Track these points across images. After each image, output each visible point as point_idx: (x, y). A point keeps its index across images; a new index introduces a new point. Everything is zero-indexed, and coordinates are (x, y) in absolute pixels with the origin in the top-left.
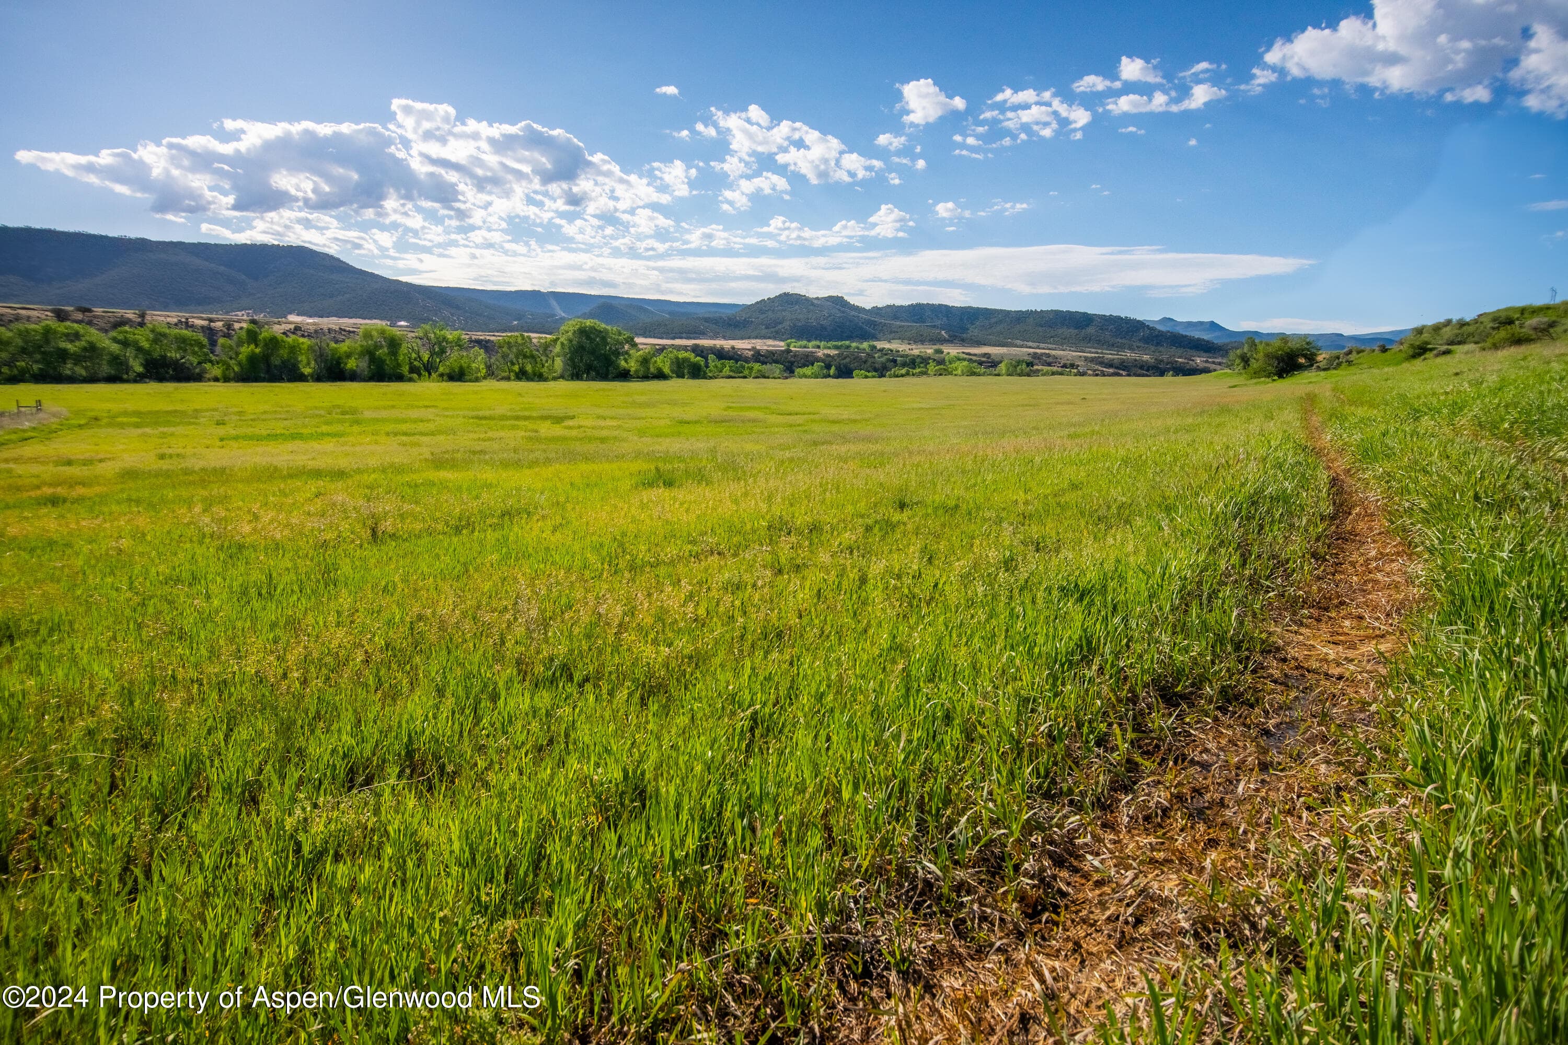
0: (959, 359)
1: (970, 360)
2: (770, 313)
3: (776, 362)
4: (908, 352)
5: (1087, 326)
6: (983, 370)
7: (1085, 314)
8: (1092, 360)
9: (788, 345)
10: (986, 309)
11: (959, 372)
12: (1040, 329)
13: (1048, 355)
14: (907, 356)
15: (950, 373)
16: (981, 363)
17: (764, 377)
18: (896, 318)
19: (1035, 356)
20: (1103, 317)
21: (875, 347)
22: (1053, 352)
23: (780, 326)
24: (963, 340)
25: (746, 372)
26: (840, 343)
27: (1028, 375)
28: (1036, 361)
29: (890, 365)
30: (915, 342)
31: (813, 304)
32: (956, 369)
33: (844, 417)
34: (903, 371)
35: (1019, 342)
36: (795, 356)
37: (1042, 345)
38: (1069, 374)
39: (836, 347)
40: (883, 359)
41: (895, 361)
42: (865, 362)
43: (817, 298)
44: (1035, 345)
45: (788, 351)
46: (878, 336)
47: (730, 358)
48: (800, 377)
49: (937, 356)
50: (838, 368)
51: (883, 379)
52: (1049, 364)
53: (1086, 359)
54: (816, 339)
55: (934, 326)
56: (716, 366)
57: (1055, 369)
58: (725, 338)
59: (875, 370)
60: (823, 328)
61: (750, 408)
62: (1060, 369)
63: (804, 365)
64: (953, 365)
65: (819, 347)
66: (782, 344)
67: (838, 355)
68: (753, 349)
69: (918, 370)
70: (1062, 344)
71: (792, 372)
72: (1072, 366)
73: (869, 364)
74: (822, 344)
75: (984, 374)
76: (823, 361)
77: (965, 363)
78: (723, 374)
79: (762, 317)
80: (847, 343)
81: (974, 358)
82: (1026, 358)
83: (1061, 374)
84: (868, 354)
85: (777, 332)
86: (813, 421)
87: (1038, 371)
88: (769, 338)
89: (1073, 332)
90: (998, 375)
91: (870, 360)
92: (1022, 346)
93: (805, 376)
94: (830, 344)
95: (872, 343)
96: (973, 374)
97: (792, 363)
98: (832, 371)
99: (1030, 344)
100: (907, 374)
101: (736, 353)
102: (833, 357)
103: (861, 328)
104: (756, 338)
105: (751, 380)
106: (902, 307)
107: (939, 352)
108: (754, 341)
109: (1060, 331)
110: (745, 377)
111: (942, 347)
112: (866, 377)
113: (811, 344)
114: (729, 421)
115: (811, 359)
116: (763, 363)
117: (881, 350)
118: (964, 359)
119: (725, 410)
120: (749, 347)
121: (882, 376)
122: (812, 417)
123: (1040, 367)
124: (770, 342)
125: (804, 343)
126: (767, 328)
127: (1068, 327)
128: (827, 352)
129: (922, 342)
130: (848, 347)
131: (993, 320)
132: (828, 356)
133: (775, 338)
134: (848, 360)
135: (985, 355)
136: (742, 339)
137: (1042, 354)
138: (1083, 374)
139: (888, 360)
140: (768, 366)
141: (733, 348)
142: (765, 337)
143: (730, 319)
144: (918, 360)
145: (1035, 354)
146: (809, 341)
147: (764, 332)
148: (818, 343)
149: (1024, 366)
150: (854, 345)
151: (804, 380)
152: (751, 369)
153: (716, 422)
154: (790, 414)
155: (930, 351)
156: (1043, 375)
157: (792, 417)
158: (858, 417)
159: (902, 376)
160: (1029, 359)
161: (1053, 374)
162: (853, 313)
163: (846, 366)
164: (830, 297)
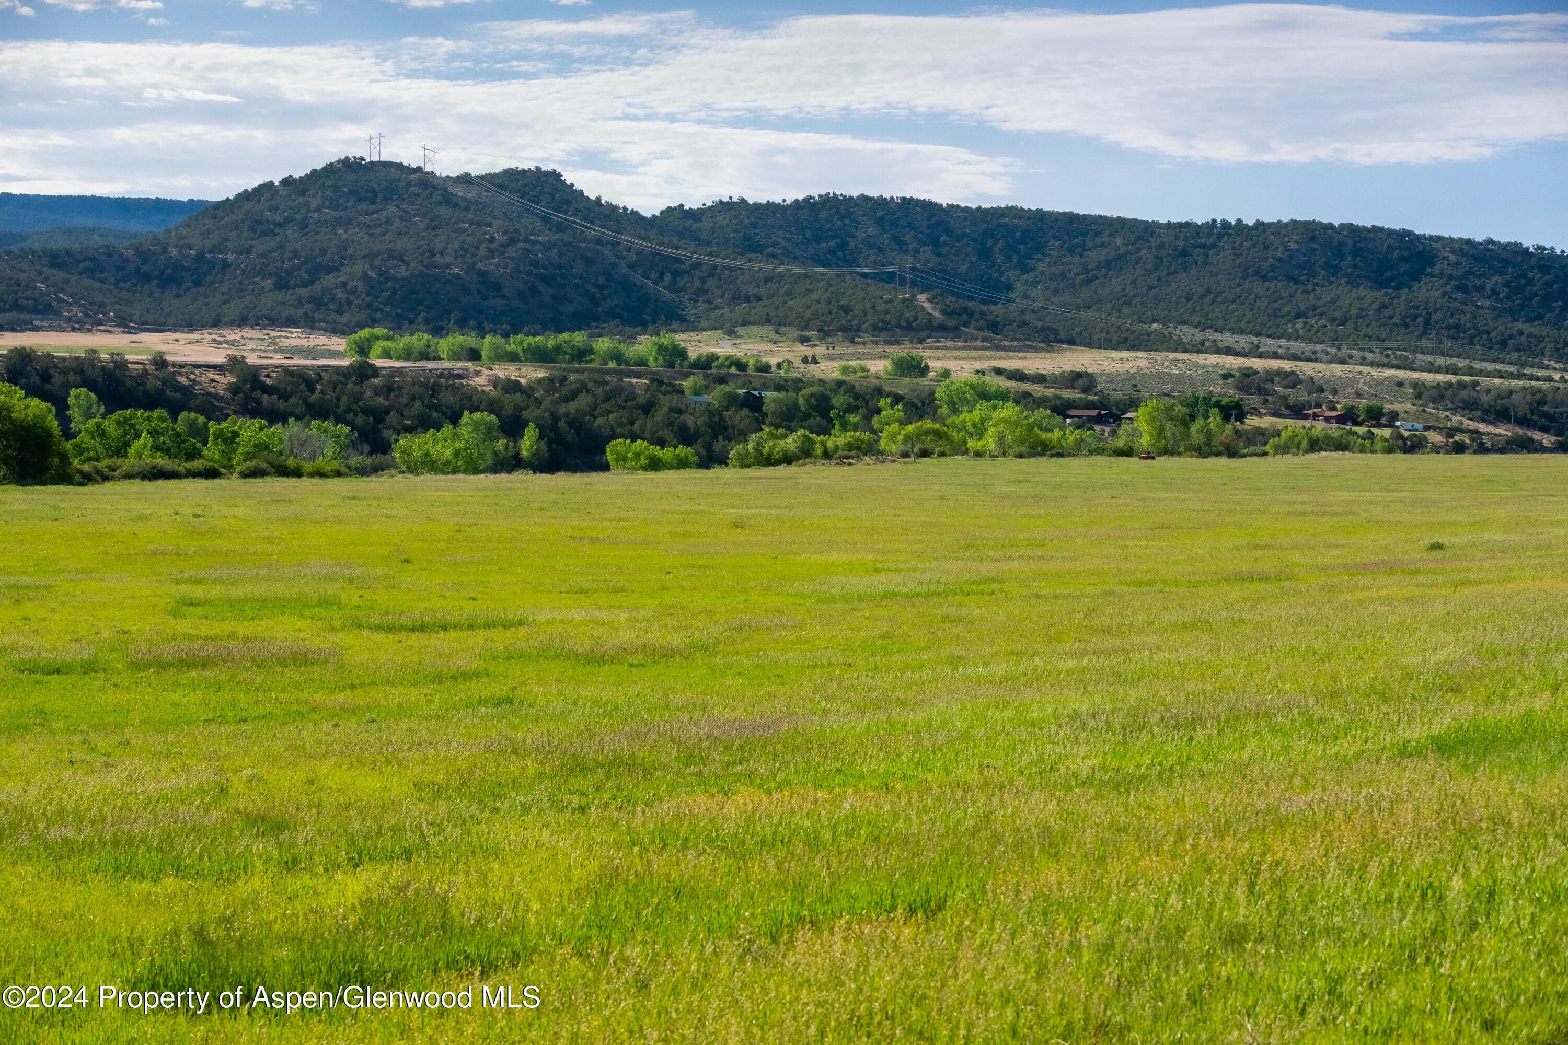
0: (984, 395)
1: (1024, 399)
2: (292, 232)
3: (320, 412)
4: (801, 370)
5: (1416, 276)
6: (1073, 436)
7: (1404, 235)
8: (1439, 395)
9: (363, 349)
10: (1071, 218)
11: (990, 442)
12: (1259, 287)
13: (1292, 379)
14: (798, 384)
15: (960, 449)
16: (1061, 409)
17: (284, 472)
18: (750, 246)
19: (1247, 378)
20: (1466, 248)
21: (681, 354)
22: (1307, 369)
23: (329, 280)
24: (994, 326)
25: (213, 452)
26: (551, 341)
27: (1232, 453)
28: (1254, 400)
29: (739, 417)
30: (825, 334)
31: (448, 200)
32: (979, 431)
33: (626, 636)
34: (791, 443)
35: (1188, 333)
36: (389, 389)
37: (1268, 344)
38: (1367, 445)
39: (540, 356)
40: (714, 397)
41: (754, 404)
42: (647, 409)
43: (465, 179)
44: (1243, 341)
45: (364, 372)
46: (690, 312)
47: (150, 402)
48: (413, 469)
49: (906, 385)
50: (548, 432)
51: (717, 472)
52: (1297, 412)
53: (1419, 390)
54: (462, 325)
55: (890, 277)
56: (100, 432)
57: (1319, 427)
58: (126, 324)
59: (686, 437)
60: (490, 285)
61: (264, 605)
62: (1334, 430)
63: (424, 424)
64: (968, 417)
65: (474, 355)
66: (339, 343)
67: (549, 384)
68: (235, 364)
69: (838, 439)
70: (1336, 341)
71: (382, 447)
72: (1375, 416)
73: (660, 415)
74: (487, 343)
75: (1075, 451)
76: (492, 406)
77: (1009, 411)
78: (129, 462)
79: (262, 245)
80: (579, 338)
81: (1037, 390)
82: (1217, 389)
83: (1341, 446)
84: (657, 381)
85: (318, 302)
86: (513, 655)
87: (1261, 436)
88: (291, 322)
89: (1371, 296)
90: (1127, 452)
91: (666, 402)
92: (1199, 348)
93: (432, 465)
94: (519, 342)
95: (667, 339)
96: (1040, 449)
97: (379, 415)
98: (528, 443)
99: (1228, 339)
100: (806, 453)
101: (170, 382)
102: (528, 391)
103: (627, 286)
104: (242, 322)
105: (233, 483)
106: (771, 208)
107: (917, 368)
108: (233, 335)
109: (1326, 294)
110: (211, 474)
111: (919, 352)
112: (655, 465)
113: (445, 345)
114: (205, 663)
115: (446, 398)
116: (275, 417)
117: (704, 364)
118: (1003, 396)
119: (175, 613)
120: (219, 356)
121: (711, 459)
122: (502, 639)
123: (1266, 422)
124: (295, 338)
125: (418, 339)
126: (281, 286)
127: (1353, 282)
128: (506, 371)
129: (851, 333)
130: (582, 354)
131: (1096, 256)
132: (512, 387)
133: (310, 324)
134: (583, 402)
135: (1075, 379)
136: (190, 325)
137: (1272, 376)
138: (1412, 446)
139: (732, 401)
140: (294, 428)
141: (160, 362)
142: (273, 321)
143: (144, 255)
144: (839, 400)
145: (1248, 373)
146: (438, 332)
147: (270, 300)
148: (471, 340)
149: (1214, 419)
150: (603, 344)
151: (427, 479)
152: (231, 440)
153: (162, 666)
154: (421, 628)
155: (879, 367)
156: (1283, 449)
157: (433, 641)
158: (674, 639)
159: (788, 459)
160: (1231, 393)
161: (1315, 445)
162: (596, 231)
163: (575, 424)
164: (511, 174)
